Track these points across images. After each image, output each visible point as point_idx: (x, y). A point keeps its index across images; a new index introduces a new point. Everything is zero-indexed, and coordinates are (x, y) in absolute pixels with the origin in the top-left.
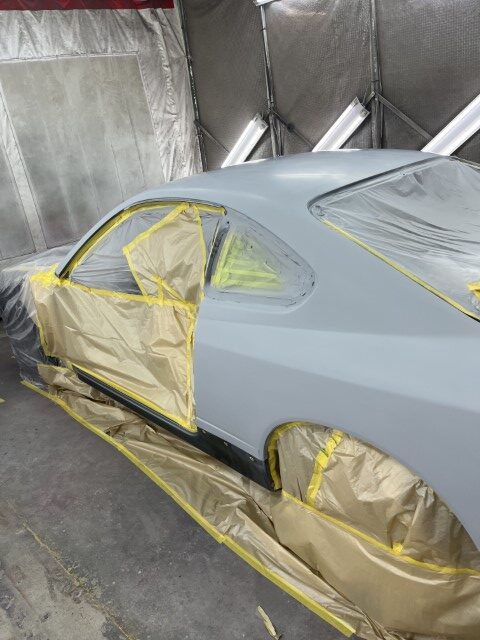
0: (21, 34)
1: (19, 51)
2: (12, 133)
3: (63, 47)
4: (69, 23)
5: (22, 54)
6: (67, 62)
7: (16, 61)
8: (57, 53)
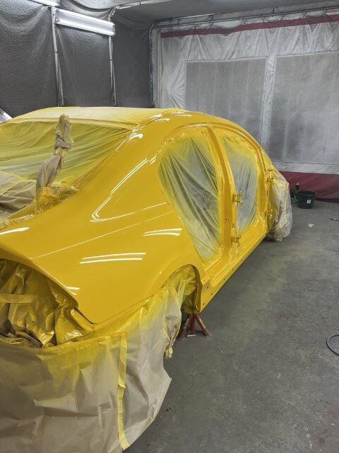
0: (299, 39)
1: (294, 49)
2: (271, 96)
3: (322, 46)
4: (333, 31)
5: (294, 52)
6: (321, 56)
7: (289, 56)
8: (317, 50)
